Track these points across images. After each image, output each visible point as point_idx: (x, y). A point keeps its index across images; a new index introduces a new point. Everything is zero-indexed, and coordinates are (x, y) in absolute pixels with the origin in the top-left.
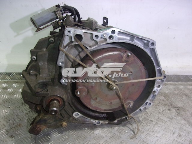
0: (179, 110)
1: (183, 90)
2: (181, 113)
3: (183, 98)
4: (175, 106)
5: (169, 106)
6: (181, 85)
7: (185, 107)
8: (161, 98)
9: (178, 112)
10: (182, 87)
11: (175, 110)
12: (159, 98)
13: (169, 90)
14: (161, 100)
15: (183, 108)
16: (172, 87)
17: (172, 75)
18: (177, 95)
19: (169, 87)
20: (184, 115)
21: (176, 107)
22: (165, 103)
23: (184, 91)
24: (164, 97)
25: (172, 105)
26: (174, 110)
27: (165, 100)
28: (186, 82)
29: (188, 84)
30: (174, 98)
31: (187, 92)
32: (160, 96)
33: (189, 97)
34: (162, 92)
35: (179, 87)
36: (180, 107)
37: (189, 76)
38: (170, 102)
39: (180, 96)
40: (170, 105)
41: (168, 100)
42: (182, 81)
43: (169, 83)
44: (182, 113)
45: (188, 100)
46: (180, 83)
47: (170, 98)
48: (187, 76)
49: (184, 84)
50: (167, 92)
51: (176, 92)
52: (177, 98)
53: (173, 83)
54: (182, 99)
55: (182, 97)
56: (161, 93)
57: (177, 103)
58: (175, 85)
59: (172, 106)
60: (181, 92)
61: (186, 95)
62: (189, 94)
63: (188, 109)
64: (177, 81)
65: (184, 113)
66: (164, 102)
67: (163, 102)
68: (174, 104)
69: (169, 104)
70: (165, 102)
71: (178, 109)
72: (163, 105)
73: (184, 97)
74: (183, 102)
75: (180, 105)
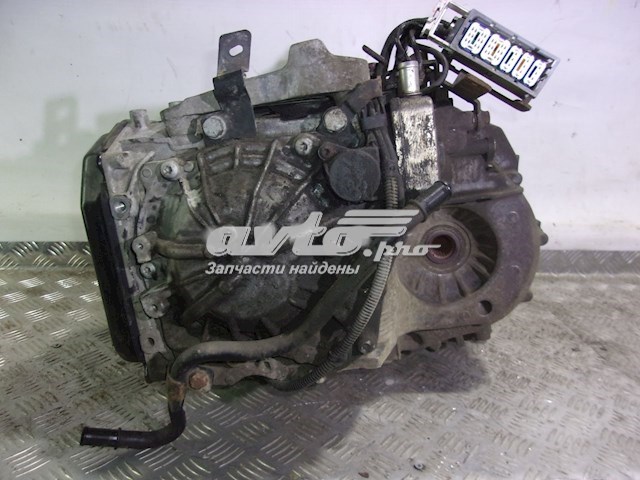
0: (604, 349)
1: (608, 294)
2: (612, 358)
3: (613, 318)
4: (592, 339)
5: (572, 338)
6: (600, 280)
7: (623, 342)
8: (544, 318)
9: (604, 354)
10: (603, 287)
11: (594, 349)
12: (539, 316)
13: (566, 294)
14: (544, 322)
15: (617, 345)
16: (572, 287)
17: (571, 252)
18: (594, 308)
19: (563, 287)
20: (624, 364)
21: (595, 343)
22: (560, 332)
23: (611, 298)
24: (554, 313)
25: (581, 336)
26: (589, 351)
27: (558, 321)
28: (615, 272)
29: (620, 279)
30: (584, 317)
31: (620, 300)
32: (542, 312)
33: (632, 315)
34: (546, 300)
35: (595, 287)
36: (606, 343)
37: (623, 252)
38: (576, 327)
39: (602, 311)
40: (577, 336)
41: (566, 323)
42: (601, 269)
43: (562, 275)
44: (616, 357)
45: (629, 323)
46: (595, 275)
47: (572, 318)
48: (617, 254)
49: (610, 279)
50: (560, 299)
51: (590, 301)
52: (594, 318)
53: (575, 275)
54: (609, 321)
55: (611, 315)
56: (543, 304)
57: (595, 331)
58: (583, 281)
59: (584, 339)
60: (604, 300)
61: (621, 310)
62: (630, 307)
63: (632, 346)
64: (588, 271)
65: (621, 357)
66: (556, 329)
67: (551, 328)
68: (588, 334)
69: (572, 333)
70: (560, 328)
71: (603, 347)
72: (554, 337)
73: (616, 315)
74: (614, 327)
75: (606, 335)
